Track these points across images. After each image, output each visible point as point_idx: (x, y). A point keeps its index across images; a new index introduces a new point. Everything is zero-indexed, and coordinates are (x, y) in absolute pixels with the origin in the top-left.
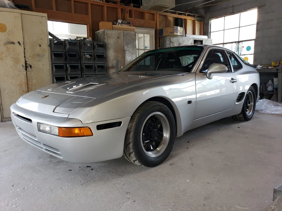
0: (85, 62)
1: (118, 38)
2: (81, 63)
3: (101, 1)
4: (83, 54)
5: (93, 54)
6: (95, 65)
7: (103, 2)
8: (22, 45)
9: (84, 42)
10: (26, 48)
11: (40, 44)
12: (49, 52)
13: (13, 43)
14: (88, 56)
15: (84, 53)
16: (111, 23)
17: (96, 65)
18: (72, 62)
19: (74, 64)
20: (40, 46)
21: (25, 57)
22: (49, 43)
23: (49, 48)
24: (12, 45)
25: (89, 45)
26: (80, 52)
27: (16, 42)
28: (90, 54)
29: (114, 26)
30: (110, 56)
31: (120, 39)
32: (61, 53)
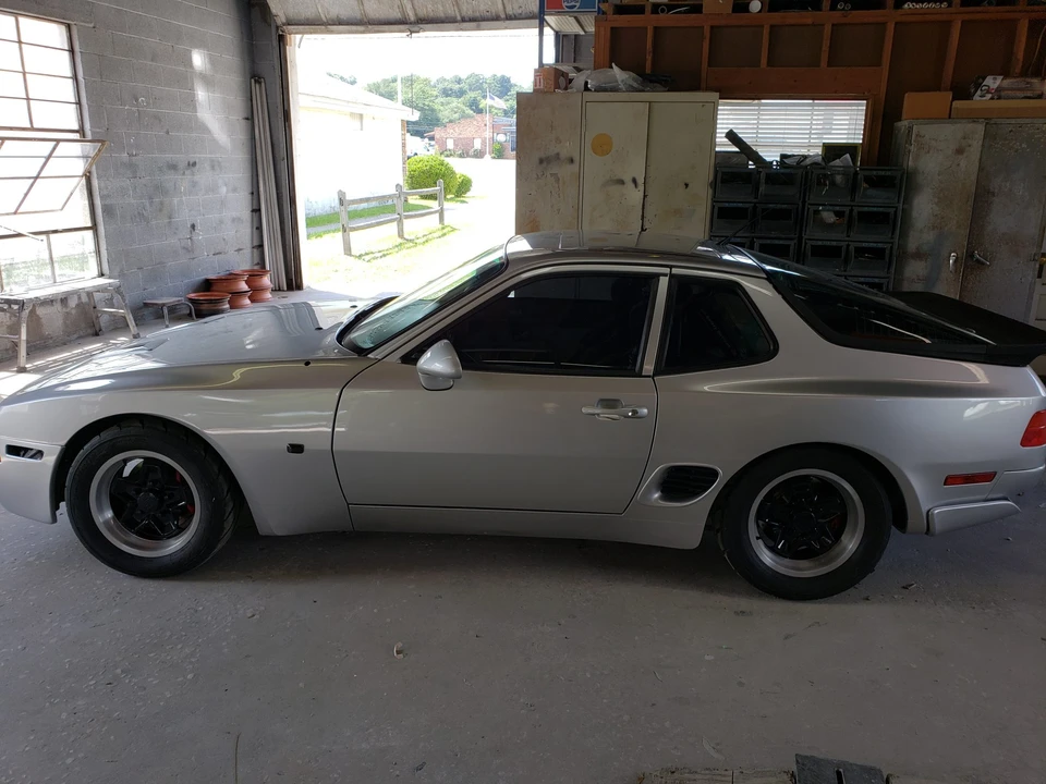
0: (814, 236)
1: (960, 151)
2: (800, 238)
3: (944, 5)
4: (812, 208)
5: (847, 210)
6: (848, 246)
7: (950, 5)
8: (641, 188)
9: (822, 171)
10: (649, 193)
11: (687, 181)
12: (710, 201)
13: (622, 182)
14: (829, 217)
15: (815, 208)
16: (950, 95)
17: (852, 248)
18: (773, 234)
19: (777, 242)
20: (687, 185)
21: (642, 219)
22: (711, 178)
23: (710, 191)
24: (620, 187)
25: (839, 179)
26: (804, 202)
27: (628, 179)
28: (837, 208)
29: (957, 104)
30: (915, 214)
31: (965, 155)
32: (740, 205)
